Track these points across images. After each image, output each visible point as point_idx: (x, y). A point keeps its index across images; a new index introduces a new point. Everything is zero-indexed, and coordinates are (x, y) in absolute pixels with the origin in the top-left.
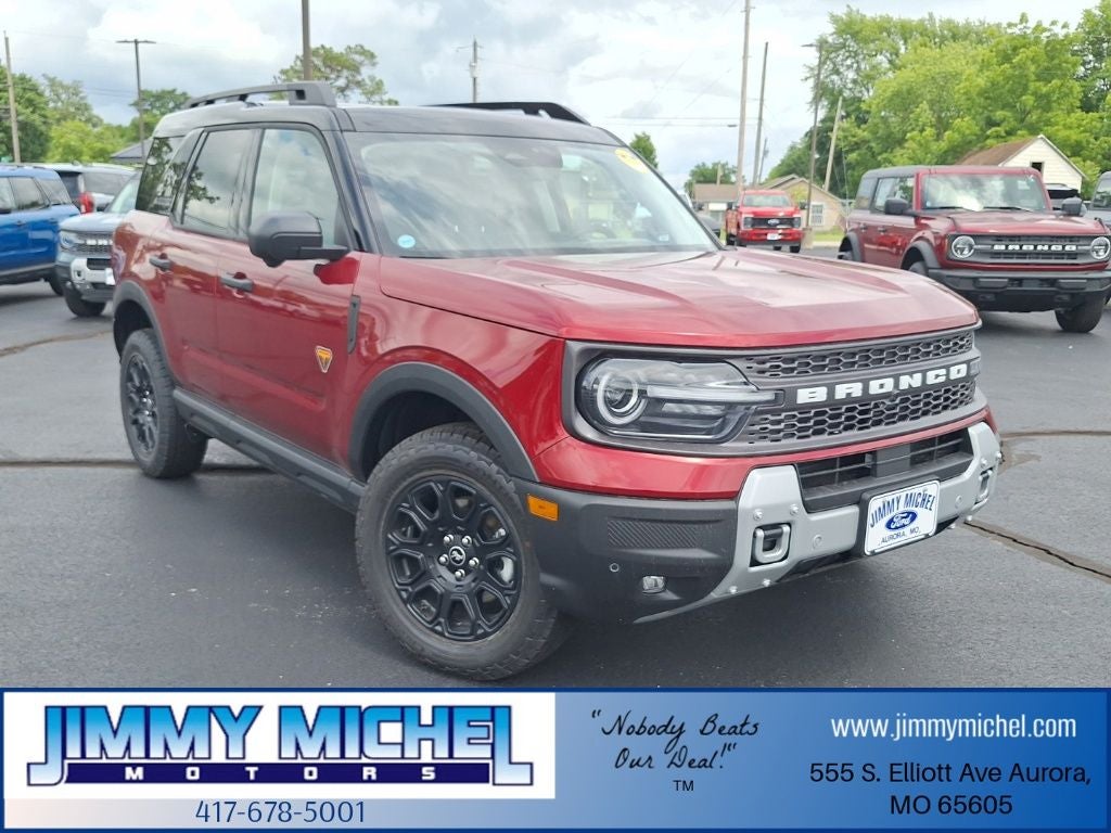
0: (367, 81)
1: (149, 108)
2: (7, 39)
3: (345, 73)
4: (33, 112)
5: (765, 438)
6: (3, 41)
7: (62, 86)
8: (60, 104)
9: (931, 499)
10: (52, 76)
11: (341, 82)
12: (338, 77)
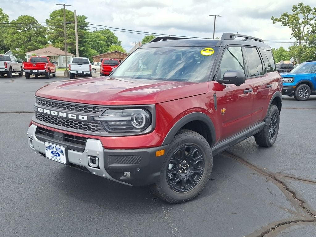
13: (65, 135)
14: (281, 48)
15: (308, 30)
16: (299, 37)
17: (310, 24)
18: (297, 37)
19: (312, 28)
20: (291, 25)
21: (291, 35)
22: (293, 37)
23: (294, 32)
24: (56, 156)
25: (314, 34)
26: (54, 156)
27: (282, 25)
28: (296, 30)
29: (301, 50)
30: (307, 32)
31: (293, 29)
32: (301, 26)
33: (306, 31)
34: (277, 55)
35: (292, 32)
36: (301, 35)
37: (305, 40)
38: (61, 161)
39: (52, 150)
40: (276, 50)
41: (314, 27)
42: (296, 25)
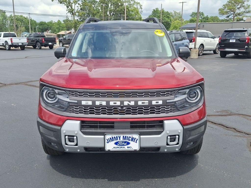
0: (246, 6)
1: (194, 16)
2: (162, 4)
3: (240, 4)
4: (168, 19)
5: (74, 112)
6: (161, 5)
7: (177, 13)
8: (176, 17)
9: (136, 139)
10: (175, 11)
11: (239, 6)
12: (238, 5)
13: (131, 122)
14: (59, 21)
15: (78, 8)
16: (73, 13)
17: (78, 4)
18: (71, 13)
19: (80, 6)
20: (66, 4)
21: (67, 11)
22: (68, 13)
23: (68, 9)
24: (124, 145)
25: (82, 11)
26: (119, 146)
27: (58, 3)
28: (70, 7)
29: (76, 23)
30: (78, 9)
31: (68, 7)
32: (72, 4)
33: (76, 8)
34: (57, 26)
35: (67, 9)
36: (74, 12)
37: (77, 15)
38: (131, 149)
39: (116, 141)
40: (53, 22)
41: (82, 6)
42: (69, 4)
